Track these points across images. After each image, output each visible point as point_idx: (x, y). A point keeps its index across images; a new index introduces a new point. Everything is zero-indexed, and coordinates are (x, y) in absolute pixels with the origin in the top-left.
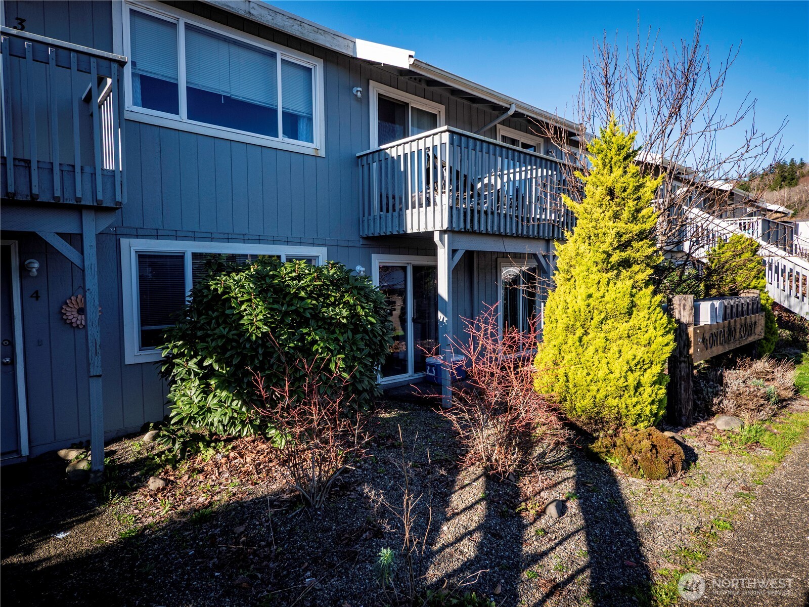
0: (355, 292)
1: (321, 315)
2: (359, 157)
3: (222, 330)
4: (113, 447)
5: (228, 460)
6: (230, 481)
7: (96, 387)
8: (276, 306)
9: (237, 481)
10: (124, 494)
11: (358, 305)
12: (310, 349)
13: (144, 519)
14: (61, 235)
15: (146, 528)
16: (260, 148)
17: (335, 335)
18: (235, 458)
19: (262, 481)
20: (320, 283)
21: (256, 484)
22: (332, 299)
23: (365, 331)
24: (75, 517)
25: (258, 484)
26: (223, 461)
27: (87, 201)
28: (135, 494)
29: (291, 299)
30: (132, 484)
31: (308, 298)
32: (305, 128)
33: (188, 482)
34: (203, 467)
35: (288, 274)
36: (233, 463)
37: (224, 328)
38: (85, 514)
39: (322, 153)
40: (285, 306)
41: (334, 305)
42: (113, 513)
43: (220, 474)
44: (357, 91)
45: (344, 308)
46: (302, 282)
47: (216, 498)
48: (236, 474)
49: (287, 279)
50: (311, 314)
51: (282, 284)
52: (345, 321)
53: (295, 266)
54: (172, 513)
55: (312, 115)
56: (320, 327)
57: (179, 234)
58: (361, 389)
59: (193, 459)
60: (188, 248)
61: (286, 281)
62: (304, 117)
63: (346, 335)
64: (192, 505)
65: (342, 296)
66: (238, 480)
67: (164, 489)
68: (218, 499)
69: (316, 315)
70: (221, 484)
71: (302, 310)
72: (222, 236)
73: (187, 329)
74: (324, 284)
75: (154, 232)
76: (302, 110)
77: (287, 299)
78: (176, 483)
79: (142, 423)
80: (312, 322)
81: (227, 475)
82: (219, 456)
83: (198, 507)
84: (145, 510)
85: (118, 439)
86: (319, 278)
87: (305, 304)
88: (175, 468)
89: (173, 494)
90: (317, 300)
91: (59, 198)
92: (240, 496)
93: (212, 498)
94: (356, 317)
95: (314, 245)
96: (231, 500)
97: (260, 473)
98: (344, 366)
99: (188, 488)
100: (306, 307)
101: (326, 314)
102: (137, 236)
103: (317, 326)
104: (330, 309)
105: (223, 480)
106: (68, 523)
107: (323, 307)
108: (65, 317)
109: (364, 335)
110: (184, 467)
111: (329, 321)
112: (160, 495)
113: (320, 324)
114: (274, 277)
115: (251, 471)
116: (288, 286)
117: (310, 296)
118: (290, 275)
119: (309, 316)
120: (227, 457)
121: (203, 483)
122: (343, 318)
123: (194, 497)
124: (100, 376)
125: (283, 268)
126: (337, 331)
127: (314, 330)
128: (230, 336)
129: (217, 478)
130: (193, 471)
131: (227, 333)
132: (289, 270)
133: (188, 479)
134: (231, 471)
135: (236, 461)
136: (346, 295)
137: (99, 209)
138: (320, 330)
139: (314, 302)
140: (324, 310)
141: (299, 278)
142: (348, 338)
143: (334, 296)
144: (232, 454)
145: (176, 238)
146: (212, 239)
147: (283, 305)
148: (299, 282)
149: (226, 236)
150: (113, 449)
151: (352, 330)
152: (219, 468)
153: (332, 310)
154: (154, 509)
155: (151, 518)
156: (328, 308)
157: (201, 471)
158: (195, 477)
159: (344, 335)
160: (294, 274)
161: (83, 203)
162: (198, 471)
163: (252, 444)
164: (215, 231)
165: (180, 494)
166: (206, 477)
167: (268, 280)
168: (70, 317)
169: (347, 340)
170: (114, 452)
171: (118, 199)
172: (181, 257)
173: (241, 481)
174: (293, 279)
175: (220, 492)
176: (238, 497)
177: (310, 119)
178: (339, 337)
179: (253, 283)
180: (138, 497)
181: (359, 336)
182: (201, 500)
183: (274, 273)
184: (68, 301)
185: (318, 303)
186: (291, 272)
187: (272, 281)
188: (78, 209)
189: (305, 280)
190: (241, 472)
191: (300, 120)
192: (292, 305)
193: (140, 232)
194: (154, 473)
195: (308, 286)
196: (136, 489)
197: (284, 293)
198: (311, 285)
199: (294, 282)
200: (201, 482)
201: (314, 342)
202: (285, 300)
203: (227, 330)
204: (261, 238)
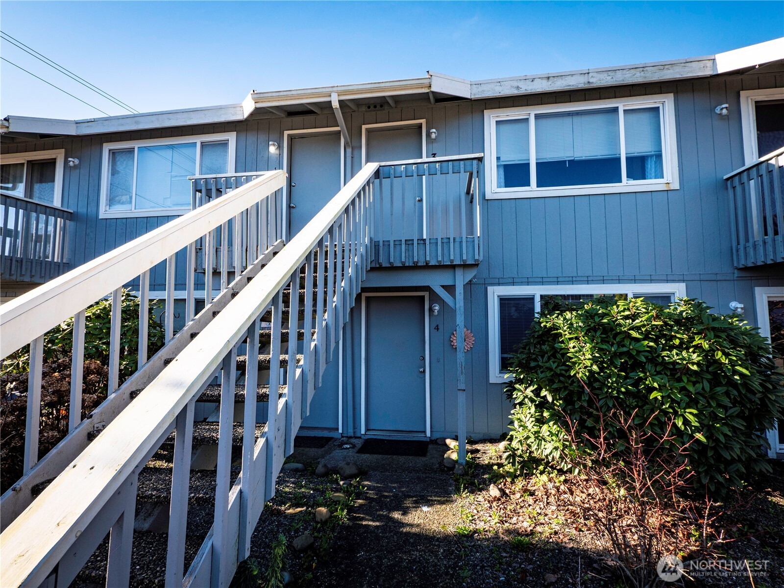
0: (711, 334)
1: (660, 360)
2: (728, 179)
3: (552, 363)
4: (479, 447)
5: (558, 491)
6: (555, 516)
7: (462, 398)
8: (604, 347)
9: (561, 519)
10: (472, 492)
11: (718, 350)
12: (646, 397)
13: (478, 522)
14: (443, 286)
15: (475, 532)
16: (603, 196)
17: (682, 384)
18: (565, 493)
19: (587, 530)
20: (661, 323)
21: (580, 530)
22: (677, 342)
23: (732, 383)
24: (438, 497)
25: (583, 531)
26: (553, 492)
27: (457, 262)
28: (479, 494)
29: (623, 340)
30: (479, 484)
31: (644, 339)
32: (653, 166)
33: (520, 501)
34: (534, 491)
35: (619, 312)
36: (562, 498)
37: (554, 362)
38: (444, 497)
39: (676, 186)
40: (615, 346)
41: (680, 347)
42: (460, 505)
43: (548, 503)
44: (722, 109)
45: (694, 352)
46: (637, 321)
47: (539, 529)
48: (563, 510)
49: (619, 318)
50: (646, 358)
51: (612, 323)
52: (695, 368)
53: (628, 304)
54: (499, 527)
55: (661, 151)
56: (659, 373)
57: (530, 280)
58: (729, 458)
59: (528, 479)
60: (537, 291)
61: (616, 320)
62: (651, 156)
63: (699, 386)
64: (517, 526)
65: (692, 339)
66: (563, 518)
67: (499, 499)
68: (540, 530)
69: (653, 357)
70: (546, 515)
71: (634, 353)
72: (567, 279)
73: (523, 359)
74: (666, 324)
75: (511, 280)
76: (650, 150)
77: (618, 339)
78: (510, 497)
79: (501, 433)
80: (649, 366)
81: (554, 508)
82: (550, 485)
83: (520, 531)
84: (482, 513)
85: (483, 441)
86: (657, 317)
87: (640, 346)
88: (513, 482)
89: (504, 507)
90: (656, 341)
91: (441, 261)
92: (561, 537)
93: (534, 527)
94: (716, 365)
95: (667, 281)
96: (551, 538)
97: (588, 519)
98: (697, 424)
99: (518, 507)
100: (641, 349)
101: (667, 359)
102: (499, 284)
103: (656, 371)
104: (675, 351)
105: (549, 512)
106: (432, 500)
107: (663, 350)
108: (452, 344)
109: (730, 389)
110: (520, 484)
111: (672, 367)
112: (494, 504)
113: (659, 369)
114: (603, 315)
115: (578, 513)
116: (620, 325)
117: (646, 337)
118: (622, 314)
119: (644, 360)
120: (558, 488)
121: (531, 507)
122: (693, 364)
123: (521, 518)
124: (464, 390)
125: (615, 307)
126: (685, 379)
127: (651, 375)
128: (558, 371)
129: (544, 507)
130: (525, 490)
131: (556, 368)
132: (621, 308)
133: (520, 498)
134: (559, 505)
135: (566, 496)
136: (697, 338)
137: (465, 266)
138: (659, 376)
139: (652, 344)
140: (664, 353)
141: (634, 317)
142: (703, 389)
143: (678, 338)
144: (562, 487)
145: (528, 283)
146: (558, 283)
147: (612, 345)
148: (633, 321)
149: (571, 279)
150: (479, 448)
151: (709, 381)
152: (548, 497)
153: (677, 354)
154: (488, 515)
155: (483, 522)
156: (671, 351)
157: (532, 494)
158: (526, 497)
159: (697, 385)
160: (627, 313)
161: (454, 263)
162: (530, 492)
163: (585, 483)
164: (561, 276)
165: (510, 510)
166: (535, 502)
167: (597, 319)
168: (455, 344)
169: (702, 392)
170: (477, 451)
171: (477, 257)
172: (531, 299)
173: (567, 520)
174: (626, 318)
175: (543, 524)
176: (559, 538)
177: (659, 156)
178: (687, 387)
179: (582, 322)
180: (480, 498)
181: (719, 389)
182: (525, 524)
183: (604, 311)
184: (454, 333)
185: (658, 345)
186: (624, 311)
187: (601, 320)
188: (453, 267)
189: (640, 319)
190: (568, 510)
191: (647, 160)
192: (624, 346)
193: (501, 281)
194: (497, 480)
195: (644, 326)
196: (481, 490)
197: (614, 332)
198: (648, 325)
199: (628, 321)
200: (530, 505)
201: (651, 389)
202: (615, 339)
203: (556, 364)
204: (605, 278)
